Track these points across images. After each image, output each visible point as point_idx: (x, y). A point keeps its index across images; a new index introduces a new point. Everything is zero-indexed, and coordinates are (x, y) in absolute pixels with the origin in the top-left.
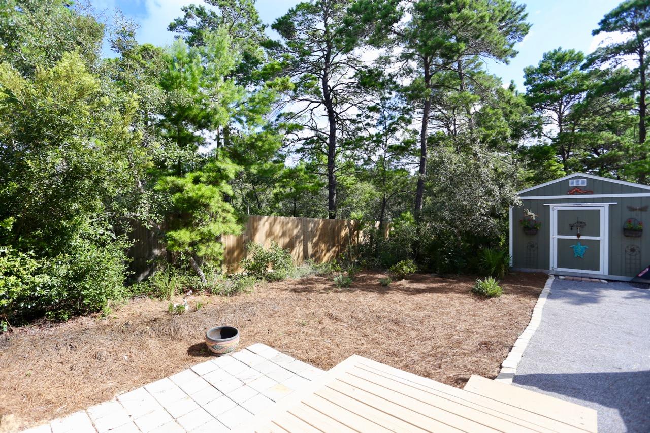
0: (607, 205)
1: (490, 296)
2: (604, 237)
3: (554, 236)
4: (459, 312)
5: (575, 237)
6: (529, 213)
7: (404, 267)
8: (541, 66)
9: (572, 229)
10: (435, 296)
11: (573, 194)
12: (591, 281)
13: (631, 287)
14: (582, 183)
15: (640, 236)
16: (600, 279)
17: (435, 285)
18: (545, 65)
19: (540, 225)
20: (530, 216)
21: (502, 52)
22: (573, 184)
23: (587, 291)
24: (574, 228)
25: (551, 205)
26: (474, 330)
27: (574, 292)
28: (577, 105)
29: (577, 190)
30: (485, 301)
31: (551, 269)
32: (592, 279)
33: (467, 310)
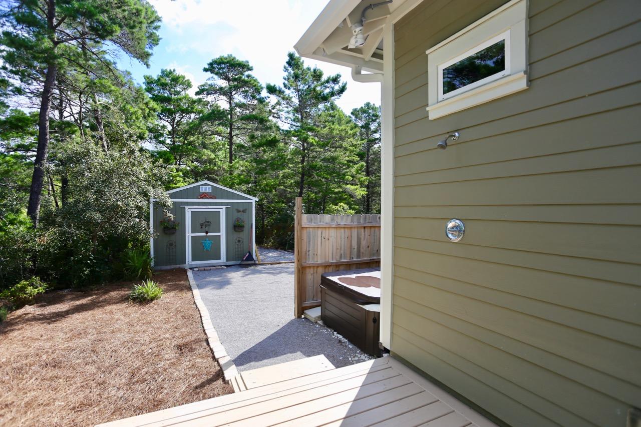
0: (224, 208)
1: (152, 299)
2: (223, 234)
3: (189, 235)
4: (130, 324)
5: (204, 234)
6: (169, 214)
7: (29, 288)
8: (159, 79)
9: (202, 227)
10: (88, 314)
11: (202, 198)
12: (217, 269)
13: (239, 269)
14: (208, 190)
15: (243, 231)
16: (221, 266)
17: (78, 303)
18: (163, 81)
19: (178, 225)
20: (169, 216)
21: (144, 53)
22: (202, 190)
23: (219, 277)
24: (204, 227)
25: (187, 208)
26: (161, 337)
27: (212, 279)
28: (191, 123)
29: (204, 195)
30: (148, 306)
31: (187, 263)
32: (217, 267)
33: (137, 319)
